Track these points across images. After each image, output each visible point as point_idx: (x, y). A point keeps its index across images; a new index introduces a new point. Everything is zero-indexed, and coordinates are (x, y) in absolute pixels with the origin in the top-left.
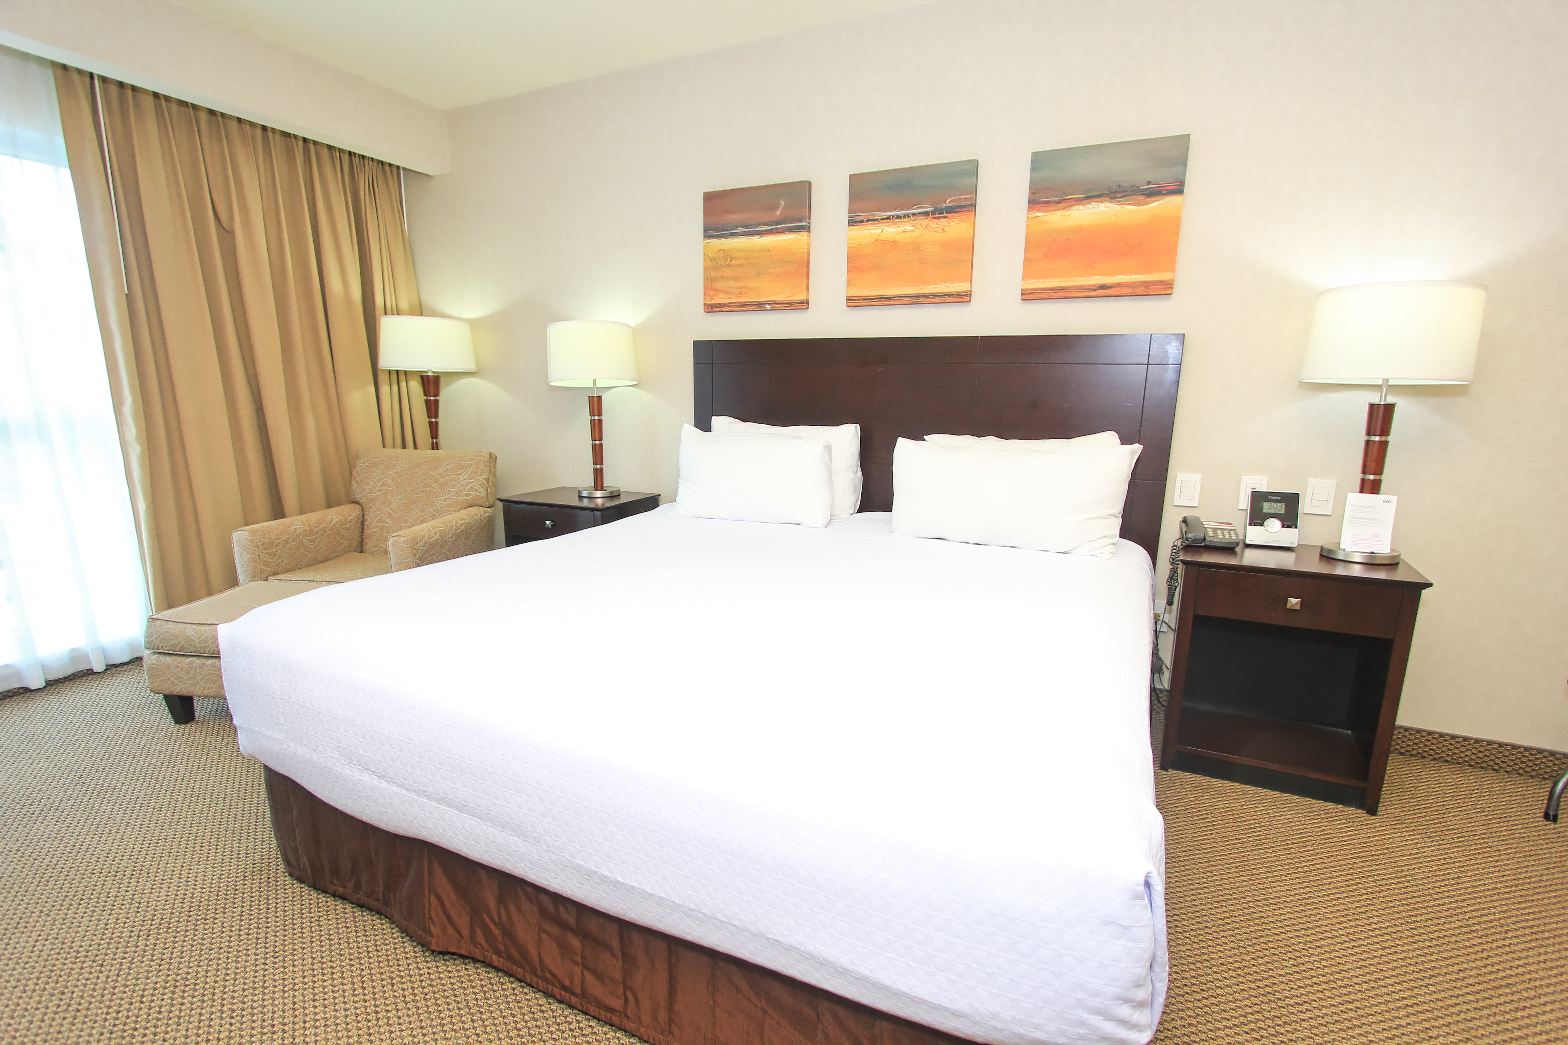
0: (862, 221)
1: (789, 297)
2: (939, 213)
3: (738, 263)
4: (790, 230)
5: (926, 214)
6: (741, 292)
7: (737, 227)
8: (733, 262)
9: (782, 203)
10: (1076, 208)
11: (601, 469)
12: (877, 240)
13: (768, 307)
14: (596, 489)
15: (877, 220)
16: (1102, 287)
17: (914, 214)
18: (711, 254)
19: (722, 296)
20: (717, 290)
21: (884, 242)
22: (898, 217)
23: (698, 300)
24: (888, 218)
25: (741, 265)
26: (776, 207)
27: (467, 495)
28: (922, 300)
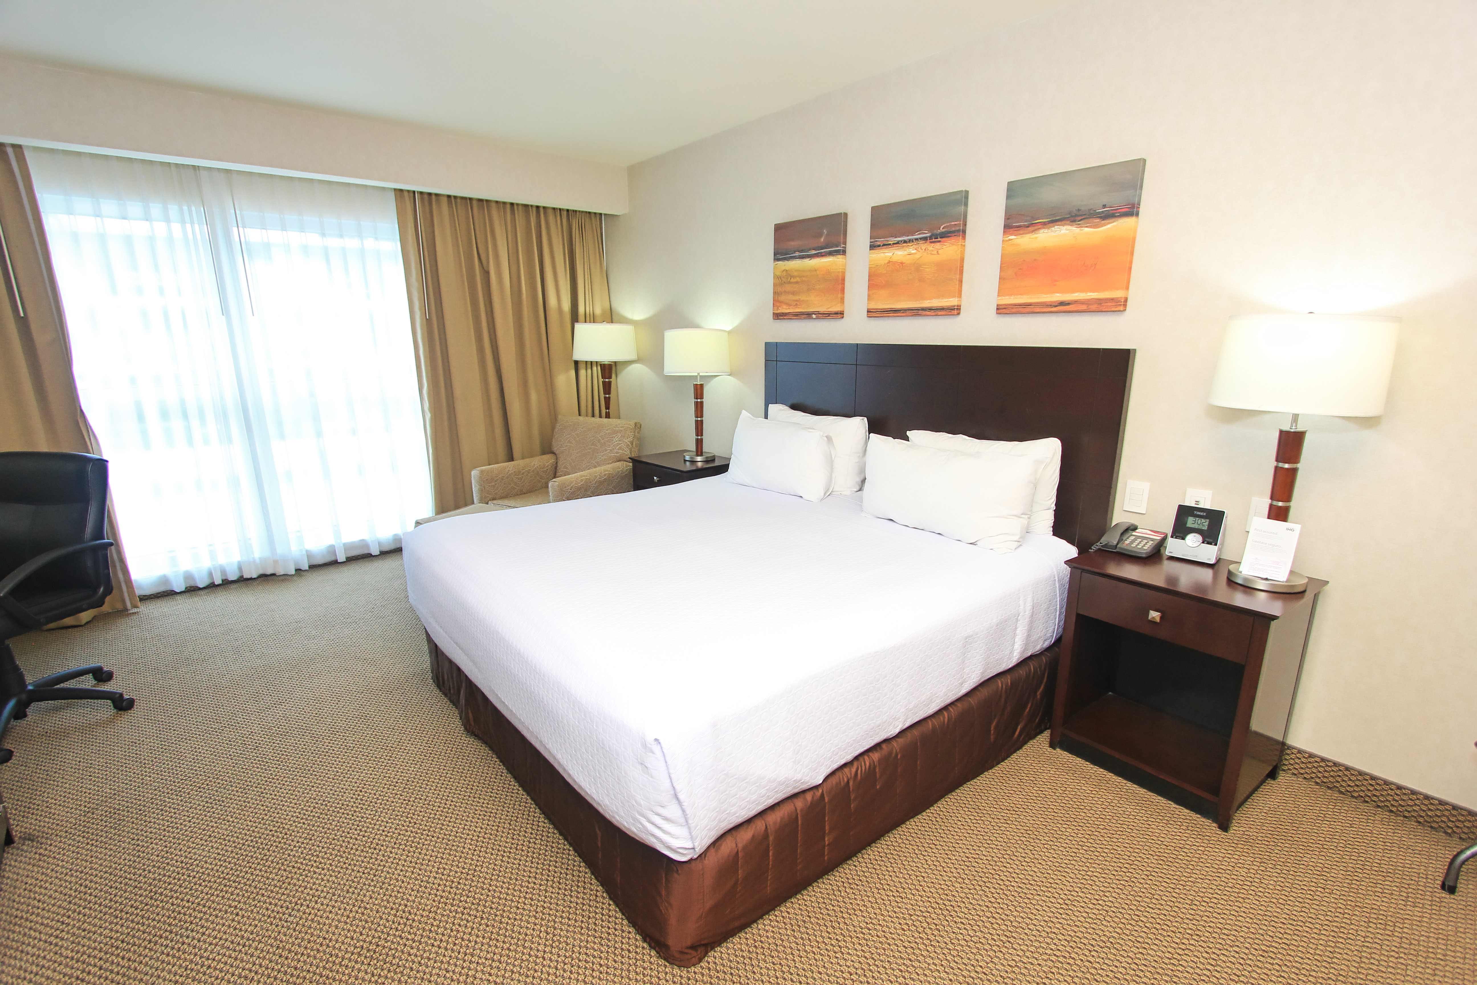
0: (879, 246)
1: (828, 308)
2: (936, 237)
3: (795, 280)
4: (830, 254)
5: (925, 239)
6: (797, 303)
7: (795, 252)
8: (792, 280)
9: (825, 231)
10: (1042, 231)
11: (702, 440)
12: (889, 262)
13: (814, 316)
14: (697, 455)
15: (890, 244)
16: (1062, 304)
17: (916, 239)
18: (778, 274)
19: (785, 307)
20: (781, 302)
21: (894, 263)
22: (905, 242)
23: (769, 311)
24: (898, 243)
25: (797, 283)
26: (820, 235)
27: (617, 453)
28: (920, 312)
